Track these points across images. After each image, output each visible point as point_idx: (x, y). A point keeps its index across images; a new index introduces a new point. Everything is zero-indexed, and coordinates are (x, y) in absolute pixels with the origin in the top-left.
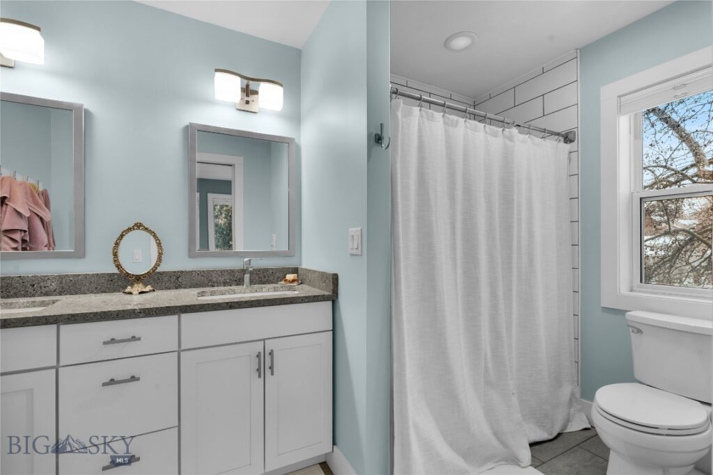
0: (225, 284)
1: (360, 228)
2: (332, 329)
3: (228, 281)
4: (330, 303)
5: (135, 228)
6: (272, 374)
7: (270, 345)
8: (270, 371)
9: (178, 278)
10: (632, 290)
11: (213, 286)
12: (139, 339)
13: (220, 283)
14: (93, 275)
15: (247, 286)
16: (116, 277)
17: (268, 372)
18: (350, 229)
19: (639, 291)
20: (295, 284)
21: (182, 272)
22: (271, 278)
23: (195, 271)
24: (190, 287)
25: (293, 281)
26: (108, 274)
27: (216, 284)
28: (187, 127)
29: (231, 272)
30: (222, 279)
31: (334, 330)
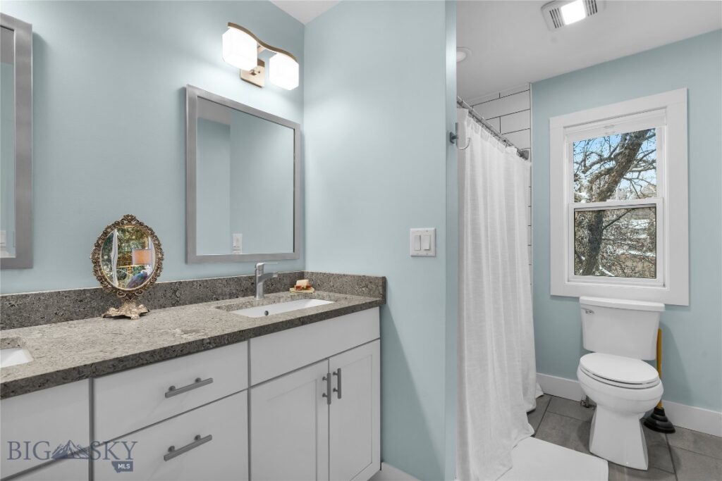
0: (232, 296)
1: (433, 229)
2: (379, 336)
3: (234, 291)
4: (377, 310)
5: (125, 222)
6: (339, 397)
7: (335, 364)
8: (336, 393)
9: (175, 292)
10: (569, 281)
11: (217, 300)
12: (210, 381)
13: (226, 295)
14: (51, 295)
15: (260, 297)
16: (88, 295)
17: (334, 395)
18: (412, 230)
19: (575, 281)
20: (312, 290)
21: (180, 283)
22: (279, 286)
23: (197, 281)
24: (191, 303)
25: (308, 288)
26: (75, 291)
27: (221, 297)
28: (183, 91)
29: (238, 280)
30: (227, 290)
31: (381, 338)
